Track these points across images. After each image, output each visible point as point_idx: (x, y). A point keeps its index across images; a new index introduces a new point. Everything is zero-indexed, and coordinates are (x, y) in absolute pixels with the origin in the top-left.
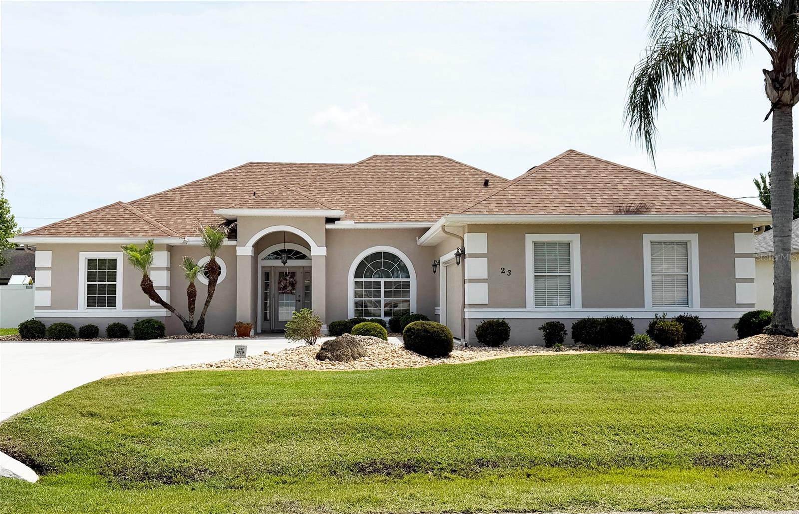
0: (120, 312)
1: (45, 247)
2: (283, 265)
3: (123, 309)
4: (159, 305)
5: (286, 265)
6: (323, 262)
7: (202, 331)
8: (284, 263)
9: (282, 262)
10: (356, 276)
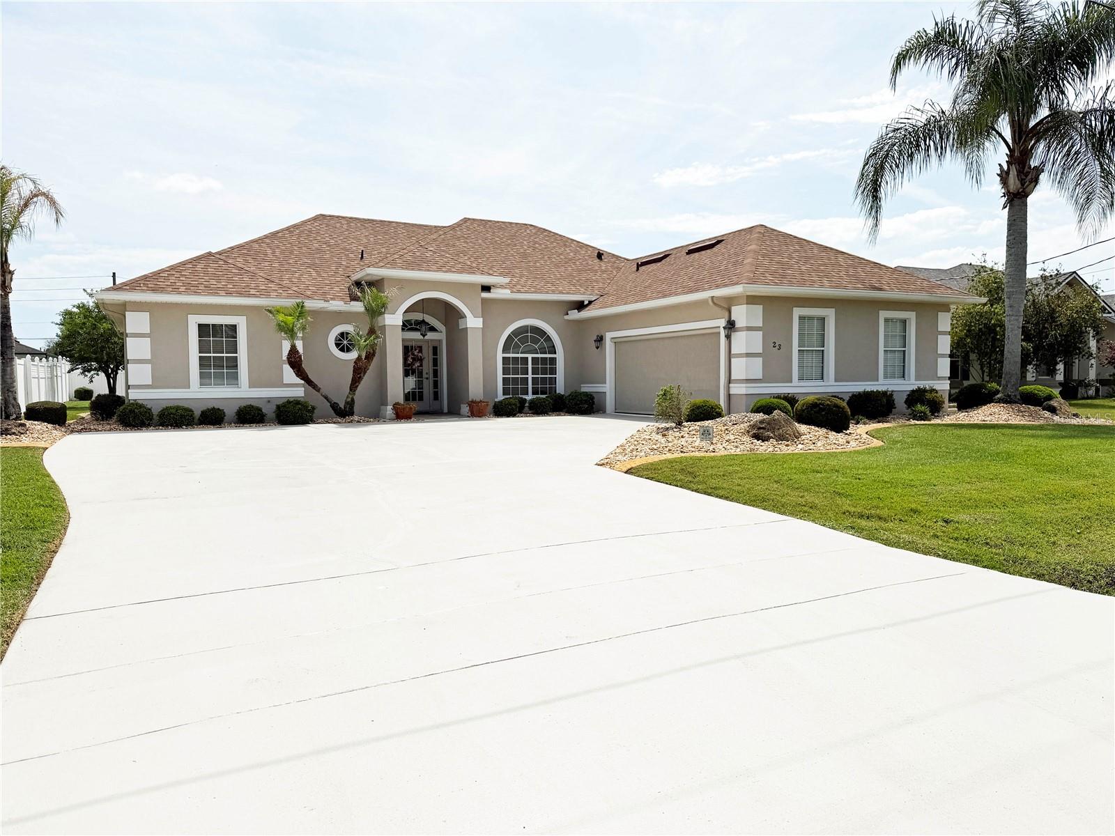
0: (243, 391)
1: (139, 307)
2: (422, 337)
3: (249, 387)
4: (303, 382)
5: (426, 337)
6: (480, 334)
7: (352, 414)
8: (424, 336)
9: (421, 334)
10: (504, 351)
